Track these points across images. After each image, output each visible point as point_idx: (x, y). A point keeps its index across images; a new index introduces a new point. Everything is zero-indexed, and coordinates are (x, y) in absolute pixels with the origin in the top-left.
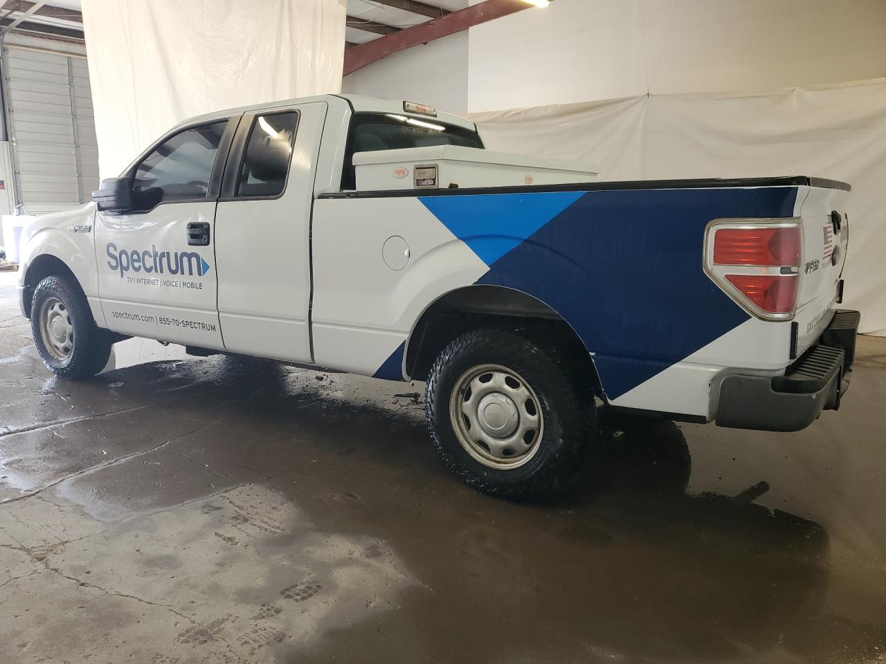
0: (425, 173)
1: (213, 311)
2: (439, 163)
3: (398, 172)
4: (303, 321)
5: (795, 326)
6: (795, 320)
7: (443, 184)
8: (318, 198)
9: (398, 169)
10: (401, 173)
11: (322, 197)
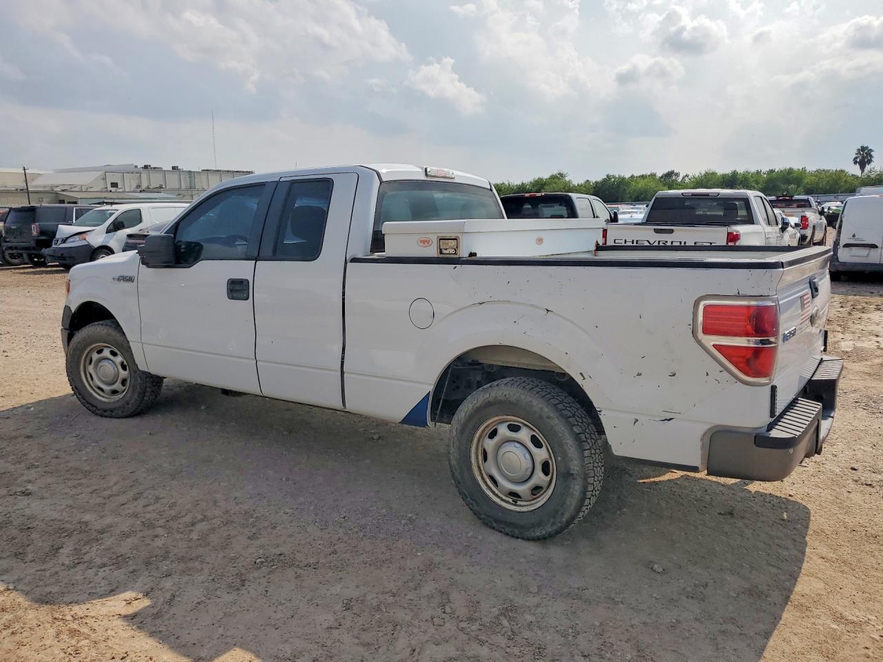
0: (448, 243)
1: (253, 359)
2: (460, 235)
3: (423, 242)
4: (336, 371)
5: (774, 389)
6: (774, 383)
7: (464, 253)
8: (351, 262)
9: (424, 239)
10: (425, 242)
11: (354, 260)
